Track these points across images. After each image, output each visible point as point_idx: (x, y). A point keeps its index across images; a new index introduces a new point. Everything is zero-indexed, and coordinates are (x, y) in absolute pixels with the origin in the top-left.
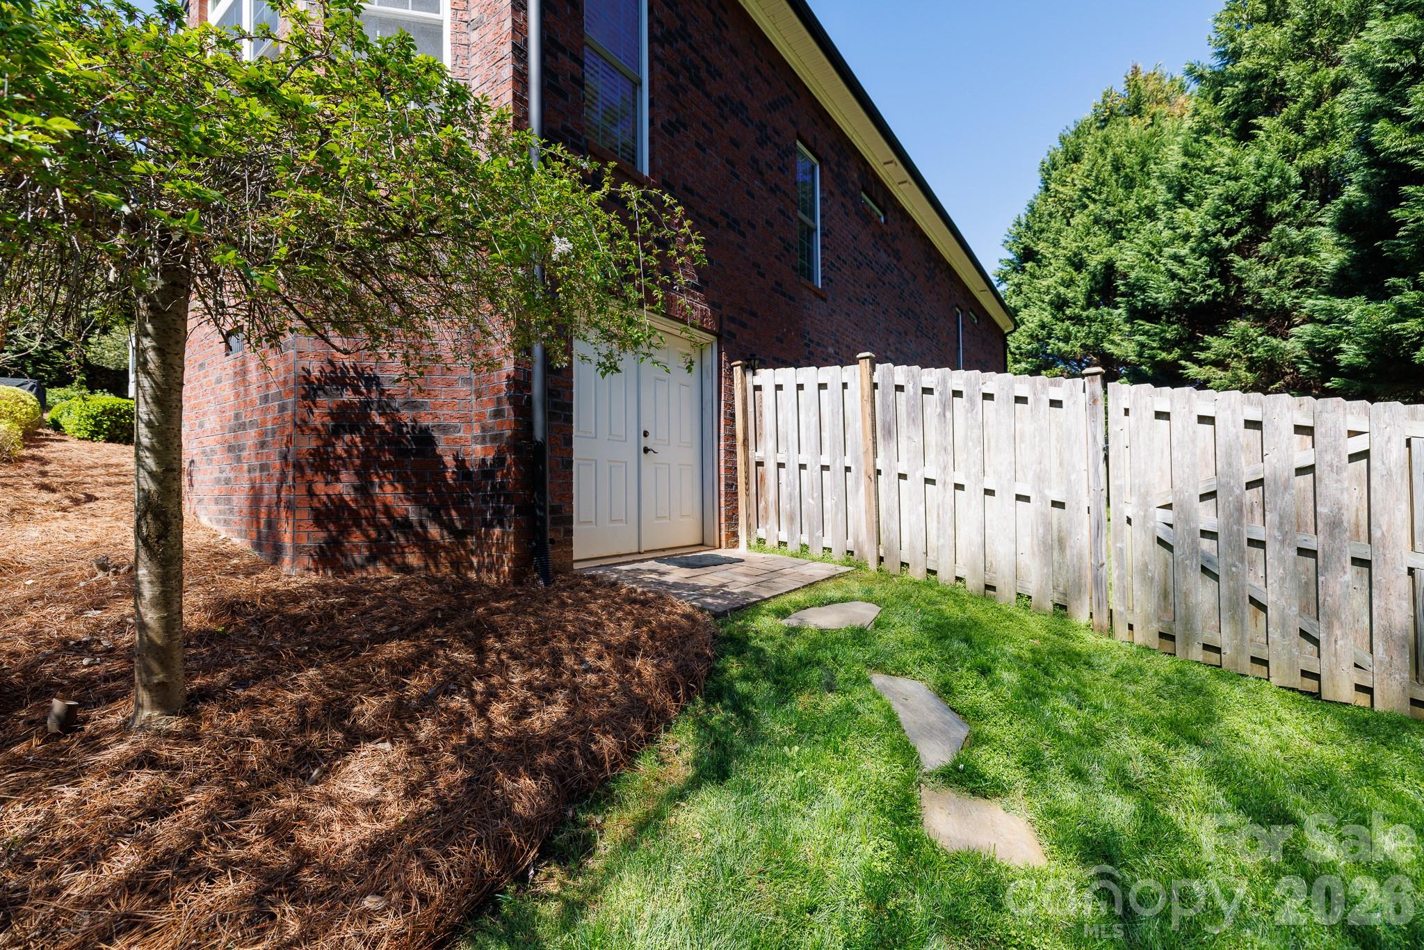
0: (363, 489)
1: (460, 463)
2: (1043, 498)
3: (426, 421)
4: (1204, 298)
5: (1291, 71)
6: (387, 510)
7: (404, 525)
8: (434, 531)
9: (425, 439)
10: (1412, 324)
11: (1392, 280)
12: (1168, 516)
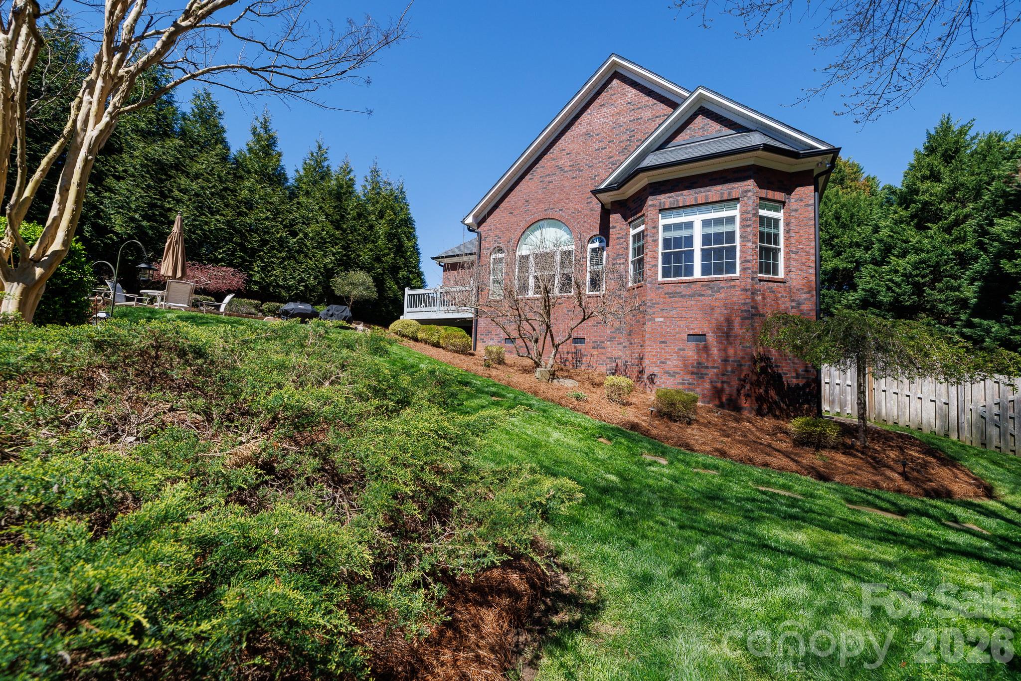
0: (766, 391)
1: (788, 384)
2: (940, 401)
3: (780, 372)
4: (908, 303)
5: (946, 207)
6: (772, 398)
7: (775, 402)
8: (782, 404)
9: (780, 376)
10: (1018, 337)
11: (1005, 316)
12: (984, 409)
